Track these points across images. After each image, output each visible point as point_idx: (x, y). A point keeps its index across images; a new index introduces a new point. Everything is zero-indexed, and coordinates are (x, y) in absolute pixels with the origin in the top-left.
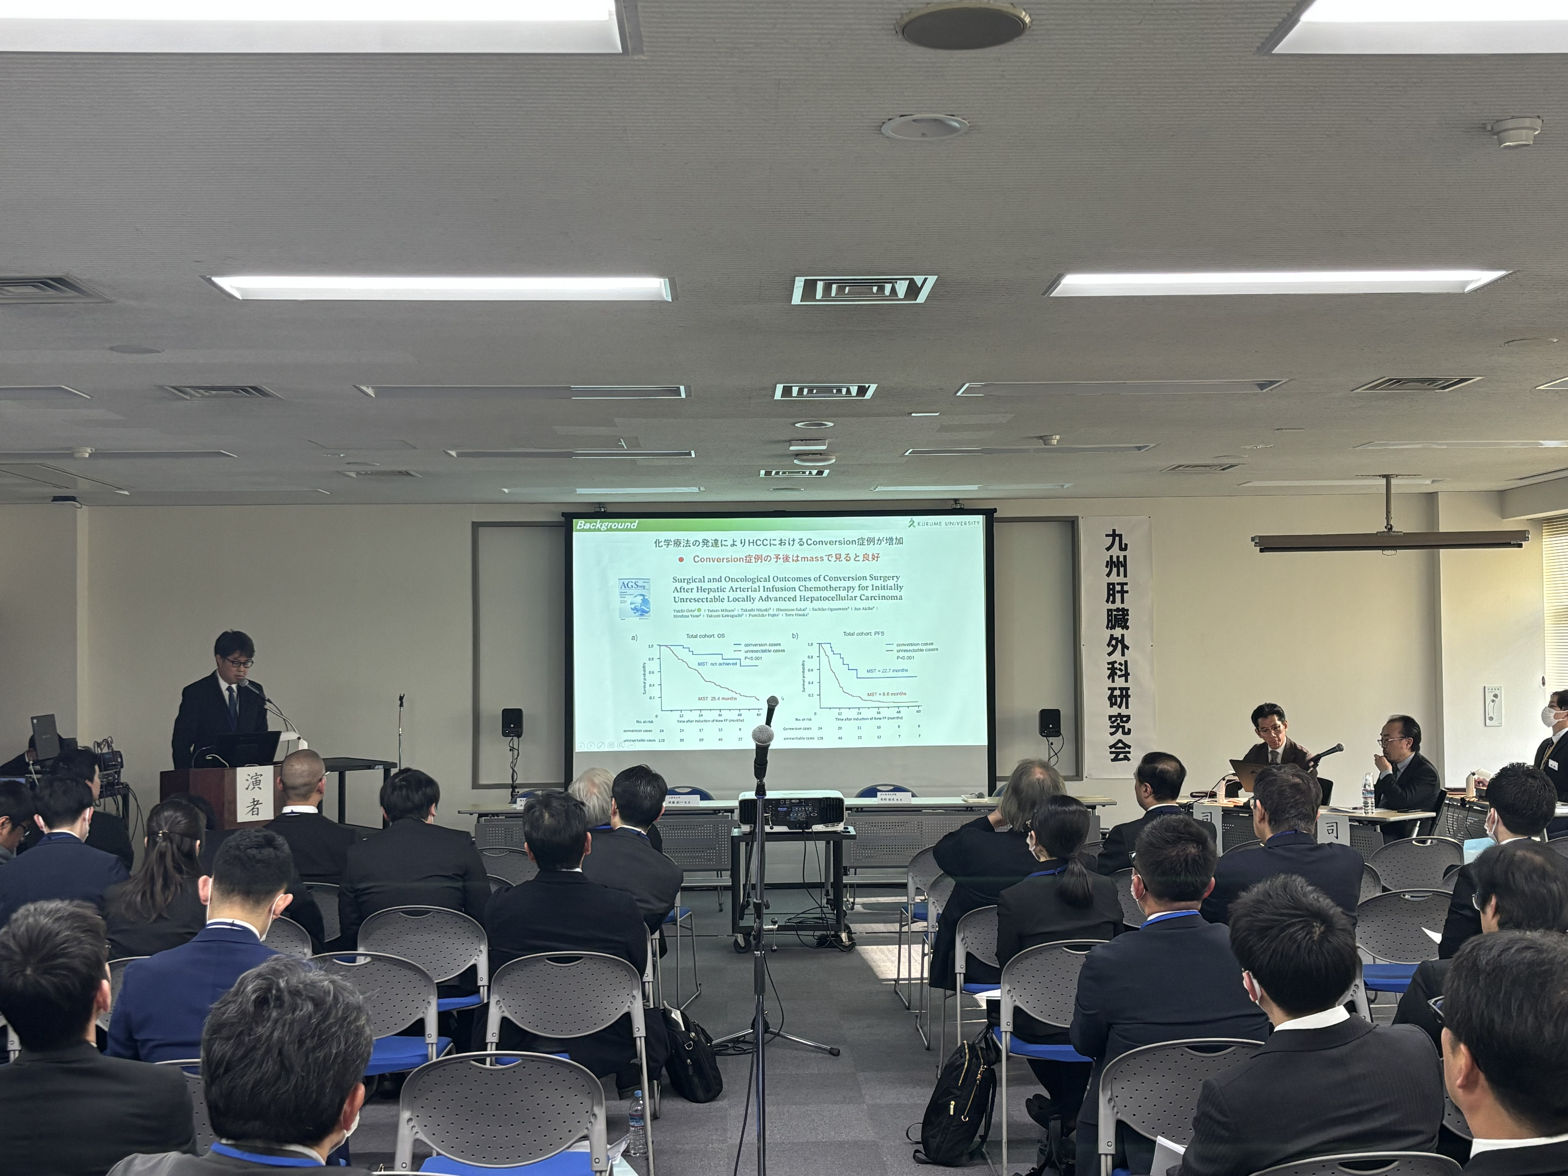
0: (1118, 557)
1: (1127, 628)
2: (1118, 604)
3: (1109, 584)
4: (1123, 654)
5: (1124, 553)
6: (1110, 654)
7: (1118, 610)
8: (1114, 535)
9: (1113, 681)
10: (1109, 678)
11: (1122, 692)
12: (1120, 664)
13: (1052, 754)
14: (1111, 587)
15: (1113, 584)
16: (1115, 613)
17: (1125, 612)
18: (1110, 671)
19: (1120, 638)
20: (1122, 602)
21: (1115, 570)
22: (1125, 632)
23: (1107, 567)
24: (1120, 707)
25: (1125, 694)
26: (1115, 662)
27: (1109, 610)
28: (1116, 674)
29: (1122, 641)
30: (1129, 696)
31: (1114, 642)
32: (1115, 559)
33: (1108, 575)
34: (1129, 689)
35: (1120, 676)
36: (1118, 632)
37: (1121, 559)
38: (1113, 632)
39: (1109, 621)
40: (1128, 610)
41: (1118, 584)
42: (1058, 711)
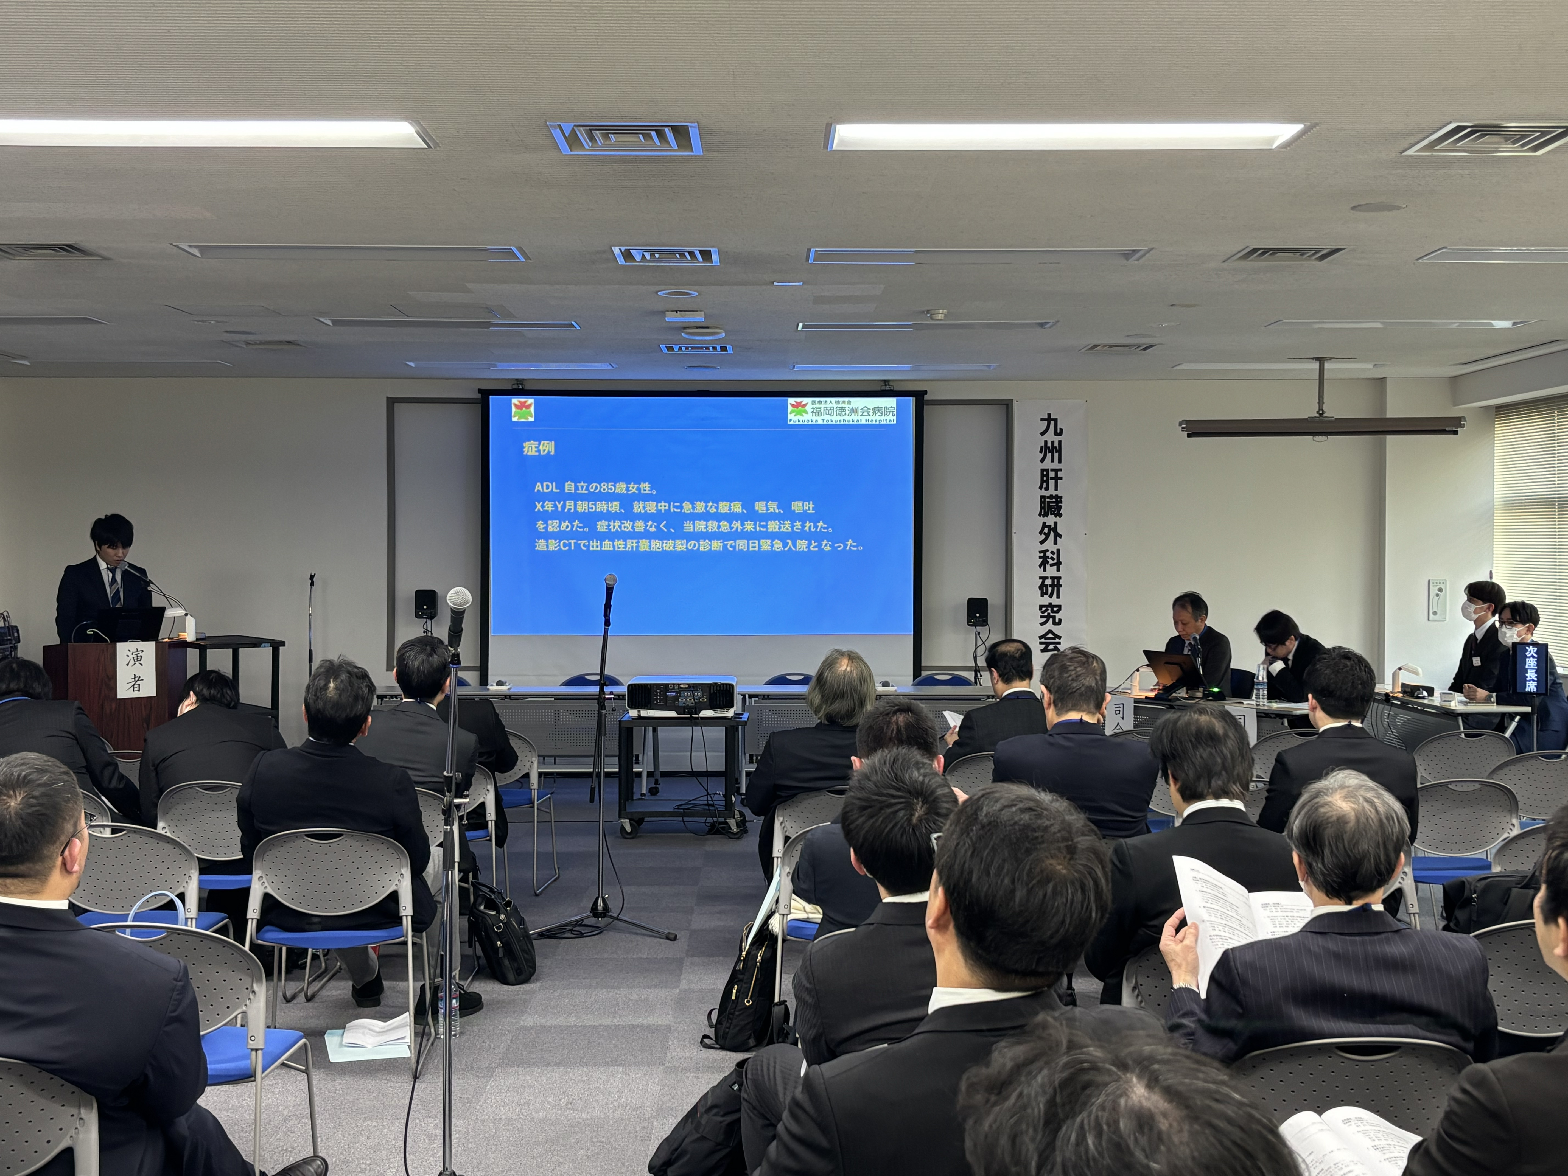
0: (1053, 442)
1: (1060, 515)
2: (1052, 491)
3: (1042, 470)
4: (1055, 543)
5: (1059, 438)
6: (1042, 542)
7: (1051, 497)
8: (1049, 419)
9: (1045, 570)
10: (1040, 566)
11: (1053, 582)
12: (1053, 553)
13: (979, 642)
14: (1044, 473)
15: (1047, 470)
16: (1048, 500)
17: (1058, 499)
18: (1041, 560)
19: (1053, 526)
20: (1056, 489)
21: (1049, 455)
22: (1058, 519)
23: (1041, 452)
24: (1051, 596)
25: (1056, 583)
26: (1047, 551)
27: (1042, 497)
28: (1048, 562)
29: (1055, 529)
30: (1061, 586)
31: (1046, 530)
32: (1049, 445)
33: (1042, 461)
34: (1059, 578)
35: (1052, 565)
36: (1051, 520)
37: (1056, 444)
38: (1045, 519)
39: (1042, 508)
40: (1061, 497)
41: (1052, 470)
42: (985, 600)
